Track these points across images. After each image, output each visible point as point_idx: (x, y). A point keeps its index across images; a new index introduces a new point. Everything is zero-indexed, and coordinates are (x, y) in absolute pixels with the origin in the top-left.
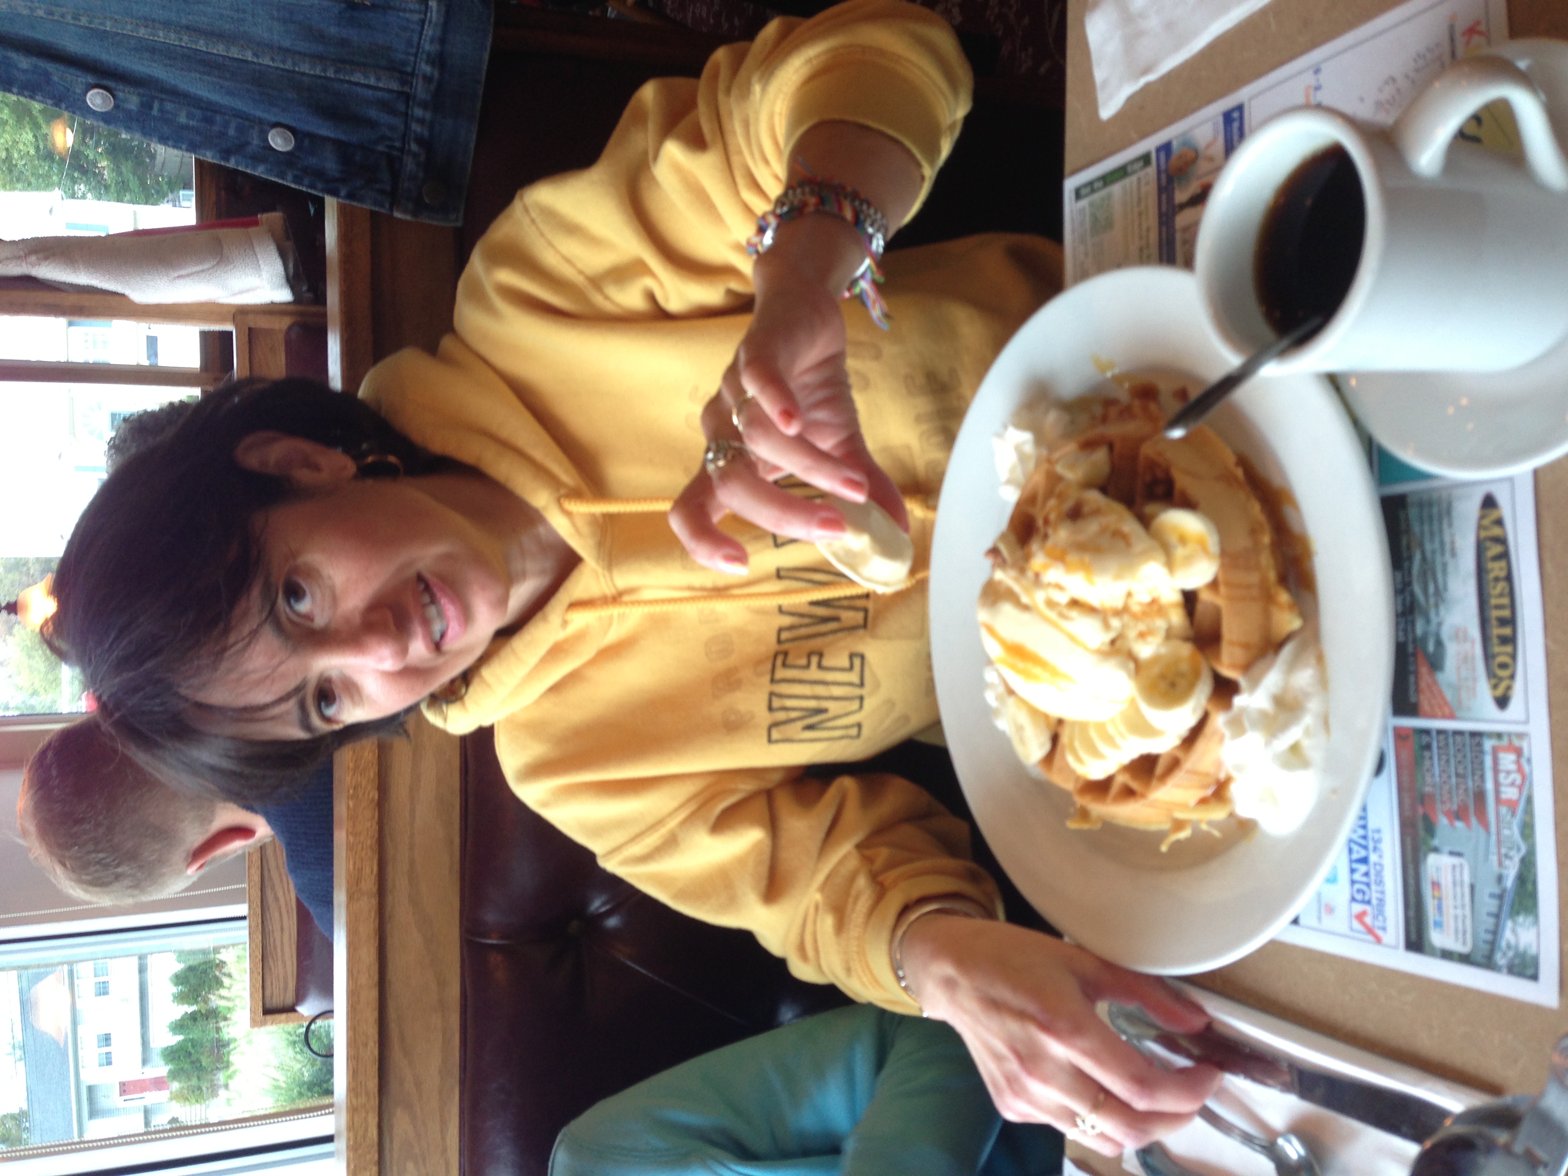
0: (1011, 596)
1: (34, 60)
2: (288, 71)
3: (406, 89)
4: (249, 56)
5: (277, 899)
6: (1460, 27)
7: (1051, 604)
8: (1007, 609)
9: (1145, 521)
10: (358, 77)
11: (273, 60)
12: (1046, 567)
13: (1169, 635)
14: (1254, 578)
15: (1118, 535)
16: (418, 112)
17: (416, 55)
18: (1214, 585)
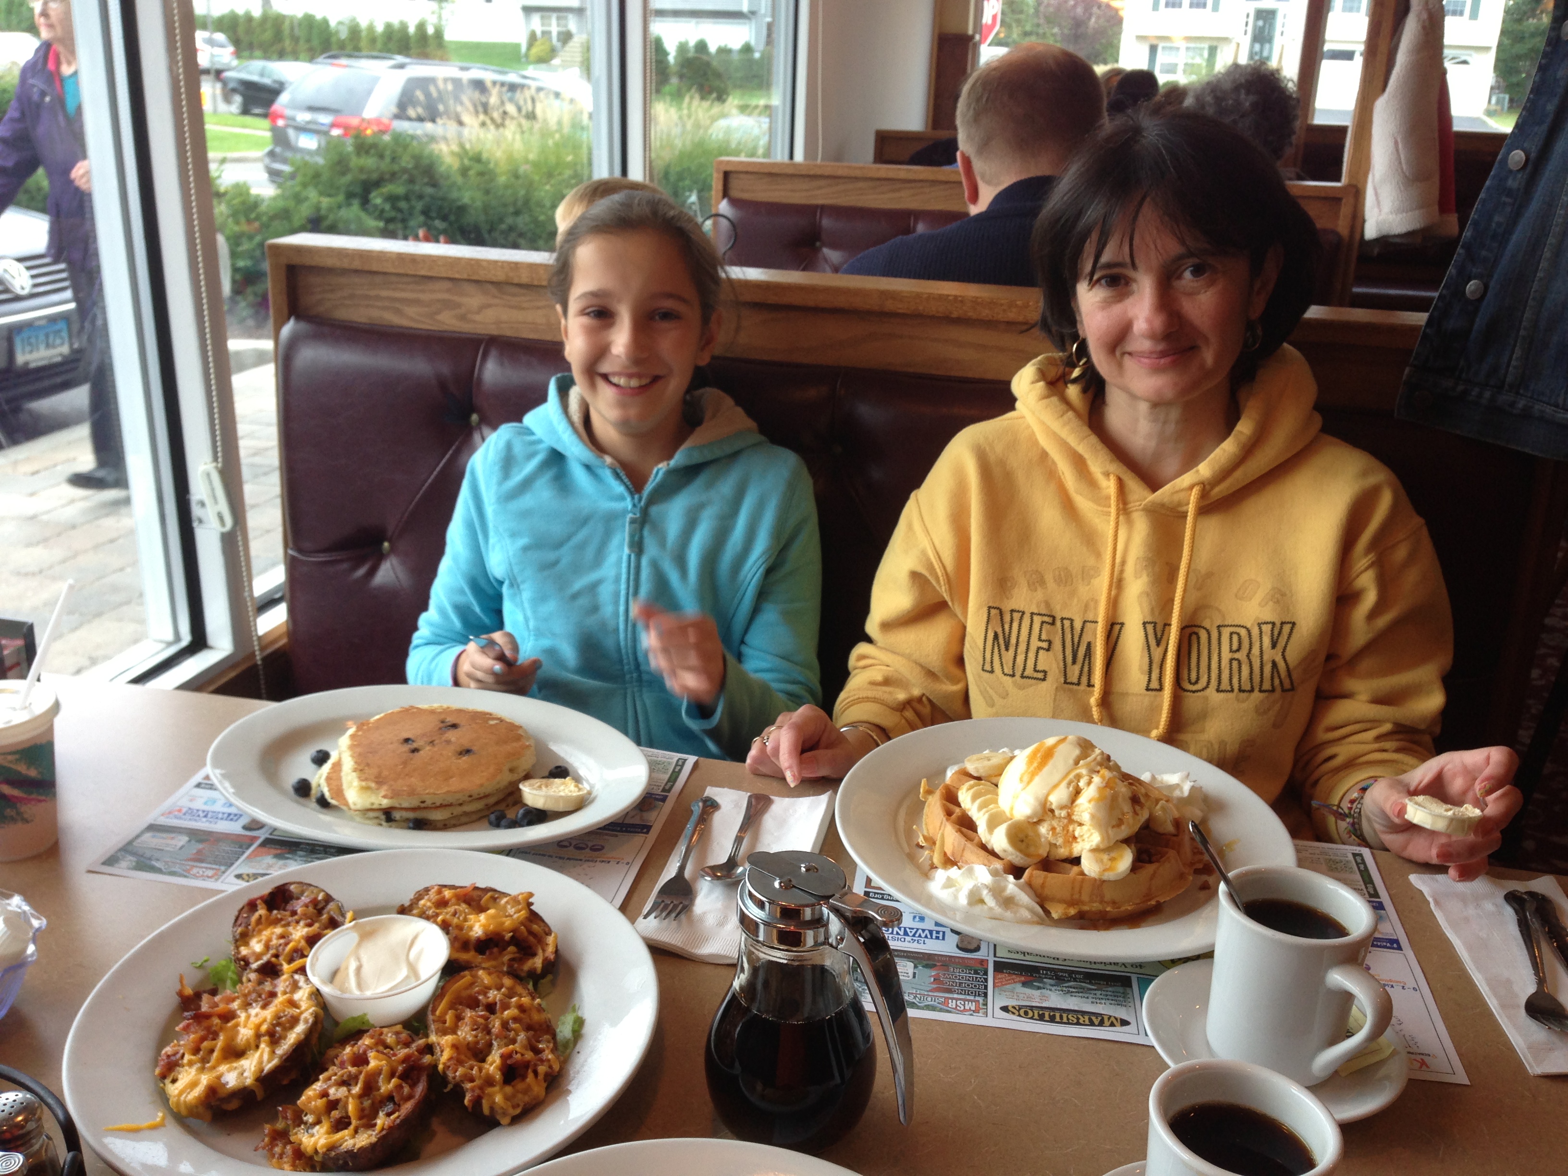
0: (1084, 755)
1: (1551, 116)
2: (1527, 302)
3: (1506, 387)
4: (1540, 274)
5: (820, 188)
6: (1426, 1058)
7: (1078, 777)
8: (1077, 752)
9: (1127, 841)
10: (1518, 352)
11: (1535, 292)
12: (1103, 777)
13: (1053, 846)
14: (1085, 897)
15: (1120, 822)
16: (1487, 394)
17: (1531, 398)
18: (1082, 873)
